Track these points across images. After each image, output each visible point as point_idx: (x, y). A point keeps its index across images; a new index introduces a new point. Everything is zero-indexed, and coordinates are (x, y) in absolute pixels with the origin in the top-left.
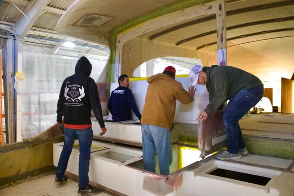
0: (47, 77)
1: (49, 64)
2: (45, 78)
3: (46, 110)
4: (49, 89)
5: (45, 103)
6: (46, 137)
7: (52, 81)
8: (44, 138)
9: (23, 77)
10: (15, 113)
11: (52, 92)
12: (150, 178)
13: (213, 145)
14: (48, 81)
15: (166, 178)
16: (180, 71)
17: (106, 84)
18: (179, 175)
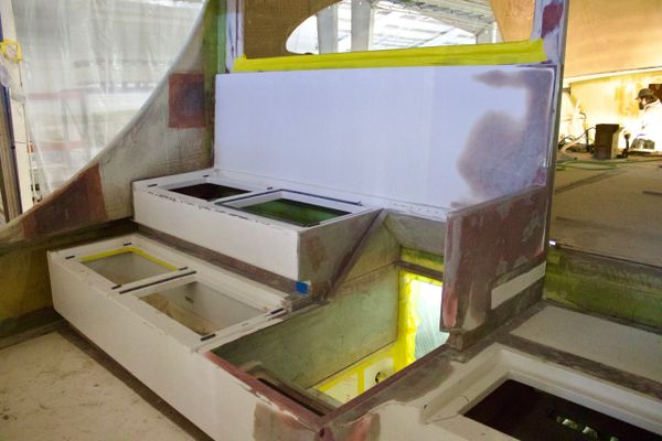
0: (97, 53)
1: (98, 16)
2: (91, 56)
3: (101, 136)
4: (103, 84)
5: (98, 118)
6: (20, 237)
7: (111, 62)
8: (13, 240)
9: (19, 54)
10: (13, 148)
11: (112, 90)
12: (273, 416)
13: (494, 306)
14: (100, 61)
15: (318, 430)
16: (443, 33)
17: (202, 76)
18: (367, 419)
